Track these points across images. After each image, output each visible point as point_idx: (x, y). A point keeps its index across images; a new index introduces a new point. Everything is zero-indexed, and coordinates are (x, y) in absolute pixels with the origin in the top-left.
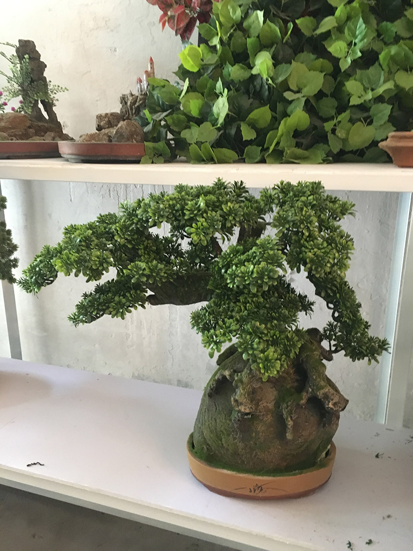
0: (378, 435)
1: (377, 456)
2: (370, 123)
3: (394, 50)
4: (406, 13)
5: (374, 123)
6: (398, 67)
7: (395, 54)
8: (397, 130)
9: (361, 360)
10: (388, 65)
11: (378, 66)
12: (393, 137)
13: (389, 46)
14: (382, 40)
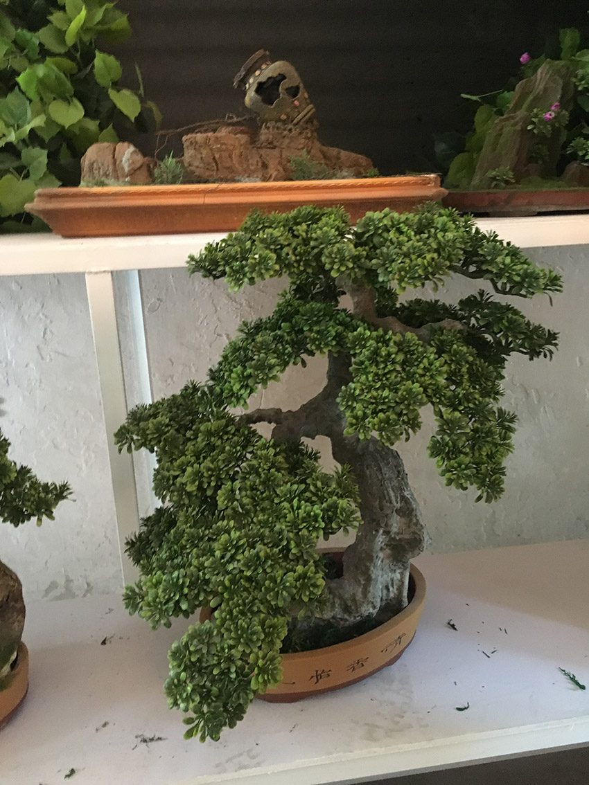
0: (111, 610)
1: (104, 643)
2: (27, 176)
3: (41, 70)
4: (51, 18)
5: (32, 175)
6: (53, 95)
7: (45, 75)
8: (63, 186)
9: (26, 522)
10: (38, 92)
11: (20, 94)
12: (39, 195)
13: (35, 65)
14: (26, 56)
